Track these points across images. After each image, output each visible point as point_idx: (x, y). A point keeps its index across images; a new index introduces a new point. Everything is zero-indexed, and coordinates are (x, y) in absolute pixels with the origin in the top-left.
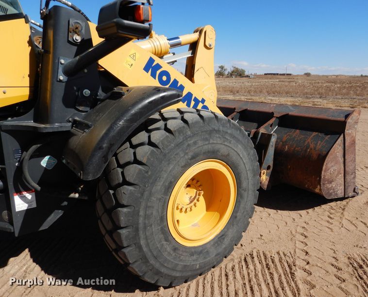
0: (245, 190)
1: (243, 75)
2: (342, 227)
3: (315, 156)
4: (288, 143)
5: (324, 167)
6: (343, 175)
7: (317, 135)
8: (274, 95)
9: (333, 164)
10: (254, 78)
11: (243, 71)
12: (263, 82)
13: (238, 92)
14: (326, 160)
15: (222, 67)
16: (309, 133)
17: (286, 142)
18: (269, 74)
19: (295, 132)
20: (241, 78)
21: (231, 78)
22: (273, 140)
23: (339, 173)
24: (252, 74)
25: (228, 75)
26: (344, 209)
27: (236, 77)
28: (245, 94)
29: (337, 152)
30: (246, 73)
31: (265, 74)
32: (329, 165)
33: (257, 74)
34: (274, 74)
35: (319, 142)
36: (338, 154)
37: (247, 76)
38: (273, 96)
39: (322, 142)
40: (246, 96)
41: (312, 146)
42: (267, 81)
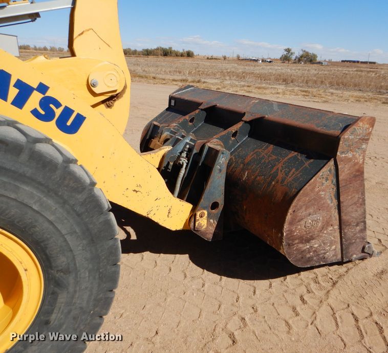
0: (67, 271)
1: (314, 62)
2: (312, 324)
3: (279, 196)
4: (249, 167)
5: (289, 217)
6: (337, 227)
7: (295, 157)
8: (337, 87)
9: (311, 211)
10: (328, 65)
11: (315, 56)
12: (335, 70)
13: (292, 82)
14: (294, 204)
15: (288, 50)
16: (285, 151)
17: (248, 164)
18: (347, 61)
19: (267, 147)
20: (311, 65)
21: (298, 65)
22: (222, 161)
23: (327, 224)
24: (325, 61)
25: (295, 60)
26: (334, 284)
27: (305, 63)
28: (301, 85)
29: (320, 191)
30: (318, 59)
31: (343, 61)
32: (302, 213)
33: (332, 61)
34: (354, 62)
35: (294, 170)
36: (321, 193)
37: (320, 63)
38: (336, 89)
39: (297, 170)
40: (302, 87)
41: (280, 176)
42: (340, 69)
